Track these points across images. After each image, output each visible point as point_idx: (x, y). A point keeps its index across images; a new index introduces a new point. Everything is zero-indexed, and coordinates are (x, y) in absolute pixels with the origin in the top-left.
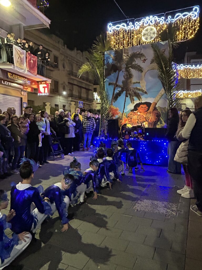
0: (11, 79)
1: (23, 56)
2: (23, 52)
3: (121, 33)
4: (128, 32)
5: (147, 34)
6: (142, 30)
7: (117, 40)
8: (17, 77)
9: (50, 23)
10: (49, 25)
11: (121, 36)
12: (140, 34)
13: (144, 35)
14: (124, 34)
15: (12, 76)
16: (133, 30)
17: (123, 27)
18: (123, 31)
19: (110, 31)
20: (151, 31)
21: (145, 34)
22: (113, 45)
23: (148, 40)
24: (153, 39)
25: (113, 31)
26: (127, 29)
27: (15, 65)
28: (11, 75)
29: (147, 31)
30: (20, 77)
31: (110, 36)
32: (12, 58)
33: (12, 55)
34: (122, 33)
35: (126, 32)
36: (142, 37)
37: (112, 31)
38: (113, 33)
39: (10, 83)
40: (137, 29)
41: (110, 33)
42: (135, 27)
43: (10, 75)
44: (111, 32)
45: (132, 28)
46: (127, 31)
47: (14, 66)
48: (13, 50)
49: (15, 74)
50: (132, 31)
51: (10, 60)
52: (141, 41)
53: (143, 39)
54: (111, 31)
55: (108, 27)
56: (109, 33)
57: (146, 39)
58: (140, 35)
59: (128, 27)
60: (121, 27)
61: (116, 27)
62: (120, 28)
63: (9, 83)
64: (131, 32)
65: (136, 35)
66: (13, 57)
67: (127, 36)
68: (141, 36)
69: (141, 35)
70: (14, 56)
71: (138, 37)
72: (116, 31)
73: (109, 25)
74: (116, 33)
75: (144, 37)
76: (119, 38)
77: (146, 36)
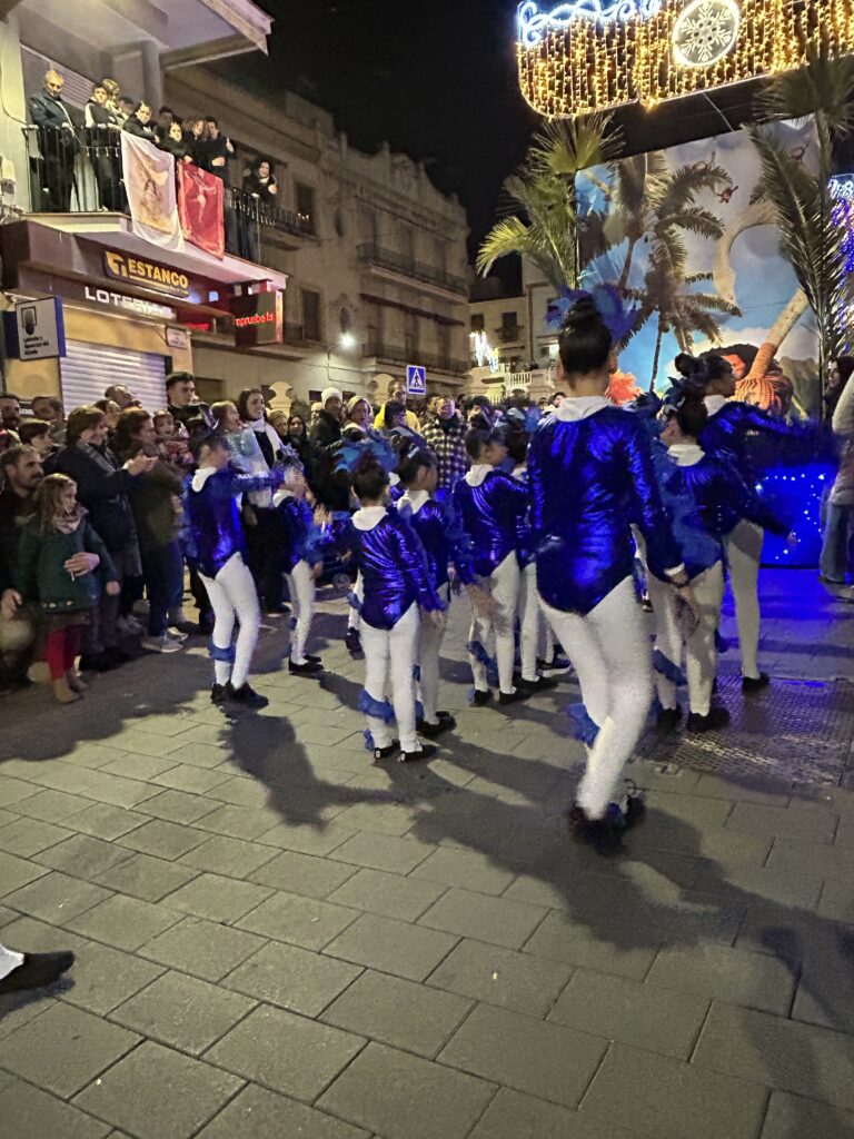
0: (119, 279)
1: (164, 178)
2: (163, 161)
3: (578, 39)
4: (611, 35)
5: (696, 34)
6: (675, 19)
7: (560, 77)
8: (146, 270)
9: (269, 31)
10: (267, 36)
11: (579, 54)
12: (662, 36)
13: (685, 38)
14: (590, 43)
15: (123, 268)
16: (632, 24)
17: (587, 13)
18: (585, 31)
19: (530, 39)
20: (712, 19)
21: (689, 37)
22: (545, 99)
23: (701, 61)
24: (723, 55)
25: (544, 35)
26: (605, 22)
27: (133, 217)
28: (120, 264)
29: (697, 19)
30: (157, 269)
31: (530, 59)
32: (122, 190)
33: (120, 175)
34: (583, 41)
35: (600, 34)
36: (675, 48)
37: (538, 36)
38: (544, 44)
39: (116, 296)
40: (648, 14)
41: (529, 46)
42: (643, 9)
43: (115, 261)
44: (535, 42)
45: (626, 11)
46: (606, 31)
47: (130, 220)
48: (120, 152)
49: (137, 258)
50: (627, 28)
51: (114, 198)
52: (670, 67)
53: (680, 59)
54: (534, 35)
55: (520, 19)
56: (523, 49)
57: (694, 57)
58: (663, 41)
59: (606, 12)
60: (577, 17)
61: (556, 17)
62: (572, 18)
63: (112, 295)
64: (621, 33)
65: (647, 44)
66: (123, 184)
67: (606, 51)
68: (667, 45)
69: (670, 39)
70: (126, 180)
71: (655, 51)
72: (554, 34)
73: (524, 9)
74: (557, 45)
75: (684, 51)
76: (568, 63)
77: (692, 44)
